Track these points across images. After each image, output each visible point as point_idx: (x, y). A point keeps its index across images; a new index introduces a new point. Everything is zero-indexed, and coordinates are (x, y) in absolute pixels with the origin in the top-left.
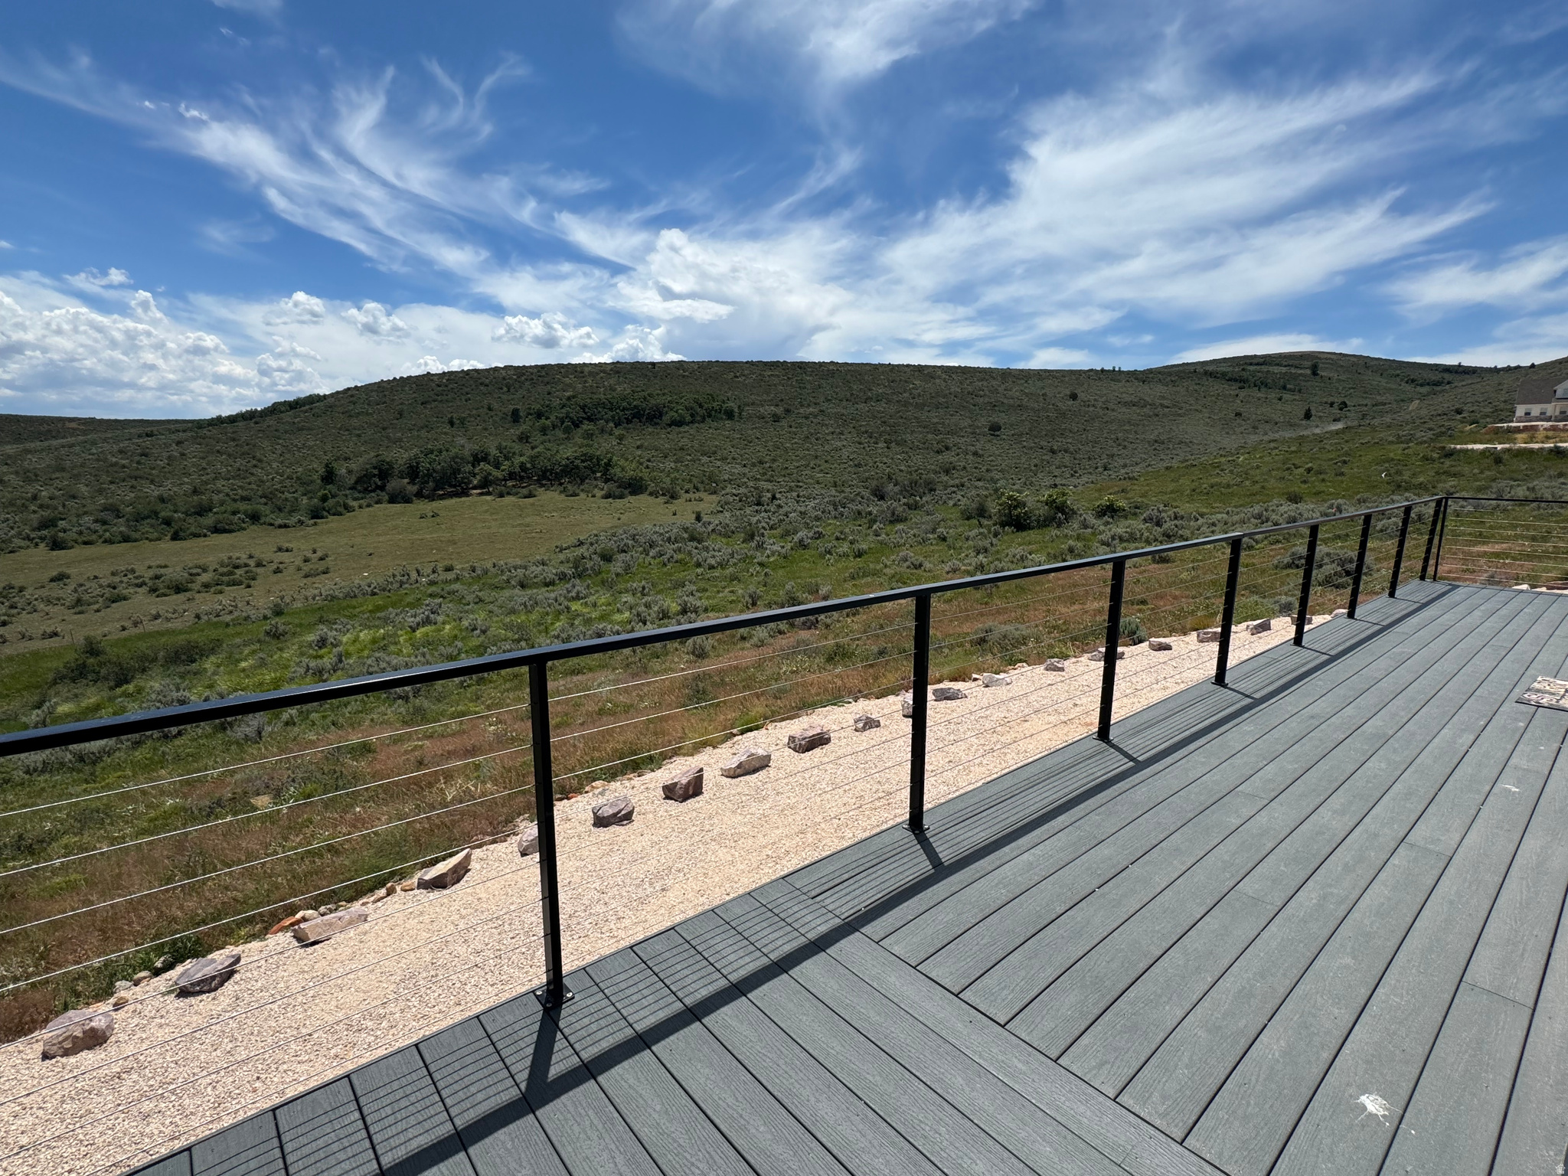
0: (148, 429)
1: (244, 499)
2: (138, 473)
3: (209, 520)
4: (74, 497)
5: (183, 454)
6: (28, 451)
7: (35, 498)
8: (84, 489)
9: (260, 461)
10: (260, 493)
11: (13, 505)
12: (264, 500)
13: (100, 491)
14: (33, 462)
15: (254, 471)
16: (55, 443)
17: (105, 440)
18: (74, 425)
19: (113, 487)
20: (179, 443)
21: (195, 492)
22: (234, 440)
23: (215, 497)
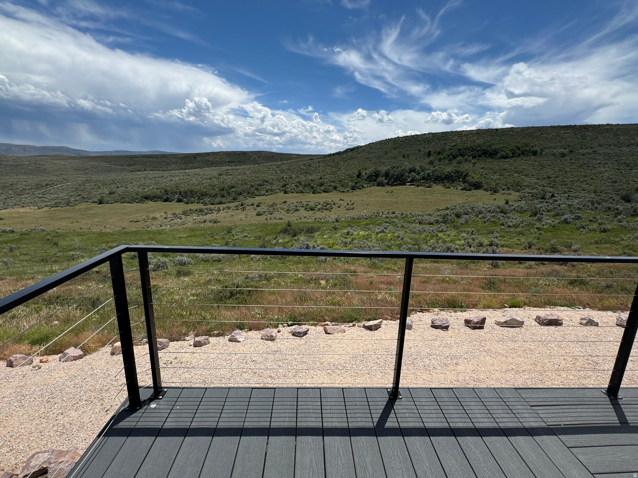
0: (311, 157)
1: (334, 182)
2: (307, 172)
3: (323, 188)
4: (291, 178)
5: (319, 166)
6: (283, 164)
7: (283, 178)
8: (294, 176)
9: (340, 169)
10: (338, 180)
11: (278, 179)
12: (339, 182)
13: (297, 177)
14: (285, 167)
15: (337, 172)
16: (289, 161)
17: (301, 161)
18: (294, 156)
19: (301, 176)
20: (319, 162)
21: (321, 178)
22: (333, 161)
23: (326, 181)
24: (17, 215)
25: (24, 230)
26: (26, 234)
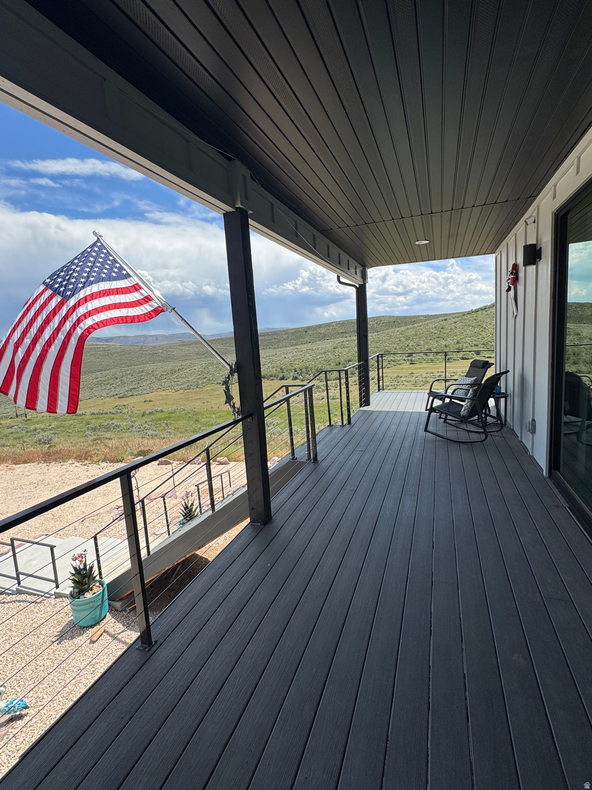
0: (445, 317)
1: (476, 345)
2: (440, 336)
3: (461, 355)
4: (419, 345)
5: (456, 327)
6: (408, 329)
7: (408, 346)
8: (422, 342)
9: (484, 328)
10: (482, 343)
11: (402, 348)
12: (483, 346)
13: (427, 343)
14: (410, 333)
15: (481, 333)
16: (416, 325)
17: (431, 323)
18: (422, 318)
19: (431, 341)
20: (455, 323)
21: (458, 343)
22: (475, 320)
23: (465, 345)
24: (161, 398)
25: (169, 410)
26: (172, 413)
